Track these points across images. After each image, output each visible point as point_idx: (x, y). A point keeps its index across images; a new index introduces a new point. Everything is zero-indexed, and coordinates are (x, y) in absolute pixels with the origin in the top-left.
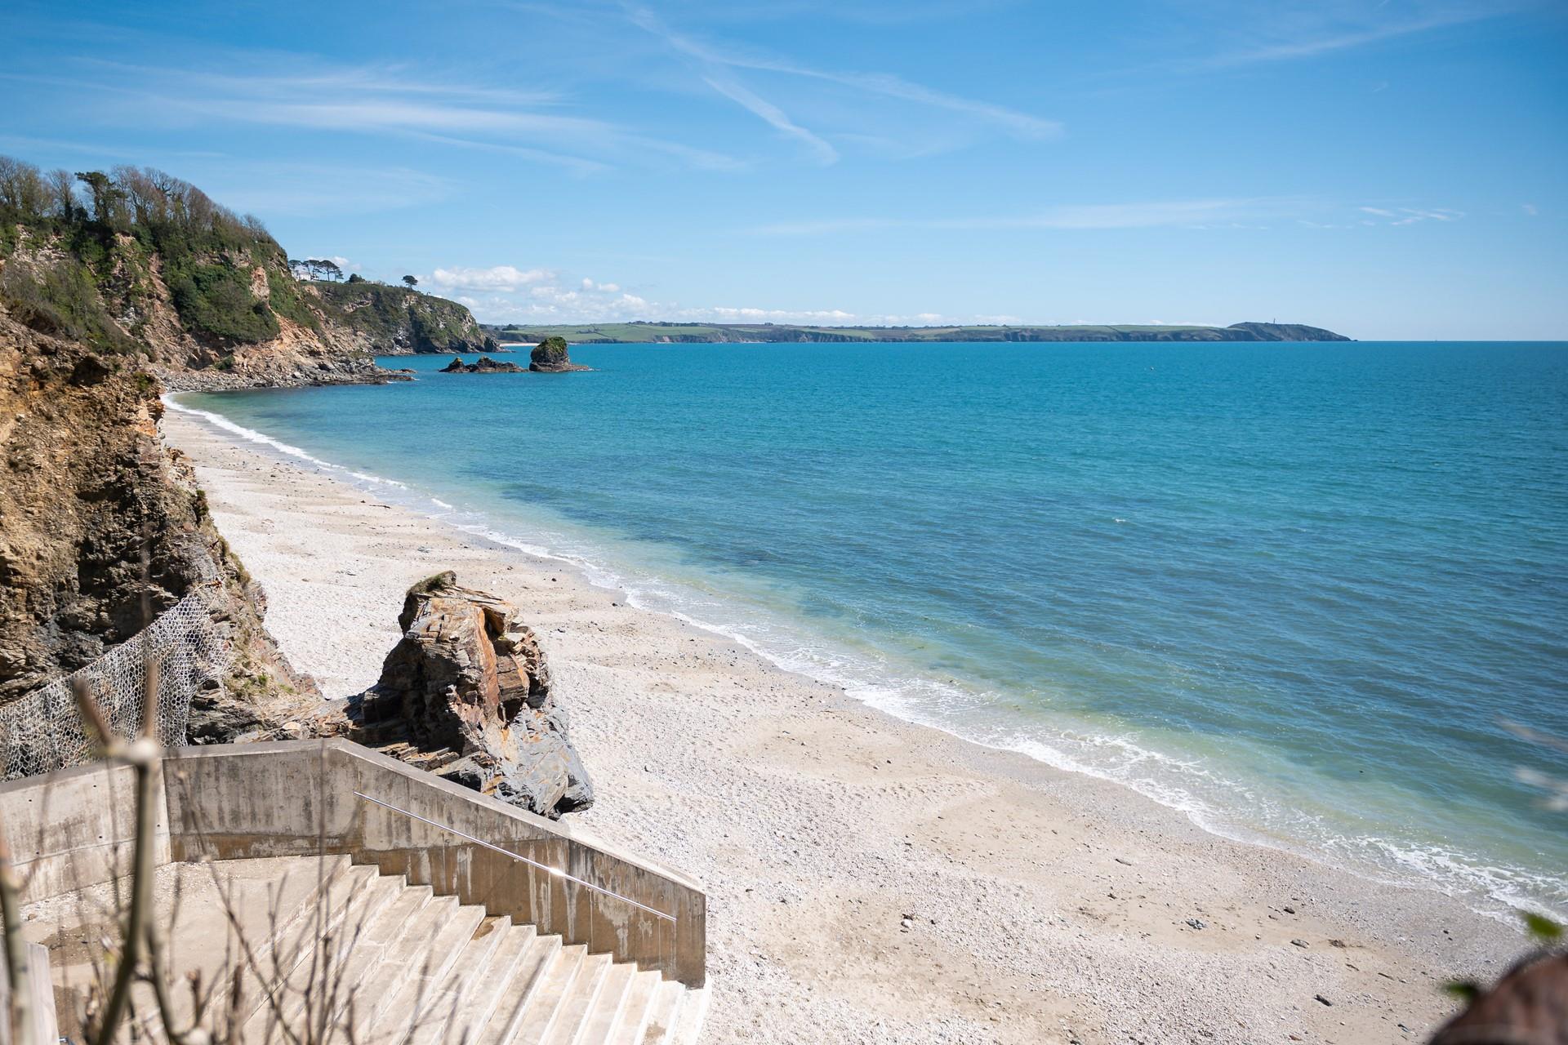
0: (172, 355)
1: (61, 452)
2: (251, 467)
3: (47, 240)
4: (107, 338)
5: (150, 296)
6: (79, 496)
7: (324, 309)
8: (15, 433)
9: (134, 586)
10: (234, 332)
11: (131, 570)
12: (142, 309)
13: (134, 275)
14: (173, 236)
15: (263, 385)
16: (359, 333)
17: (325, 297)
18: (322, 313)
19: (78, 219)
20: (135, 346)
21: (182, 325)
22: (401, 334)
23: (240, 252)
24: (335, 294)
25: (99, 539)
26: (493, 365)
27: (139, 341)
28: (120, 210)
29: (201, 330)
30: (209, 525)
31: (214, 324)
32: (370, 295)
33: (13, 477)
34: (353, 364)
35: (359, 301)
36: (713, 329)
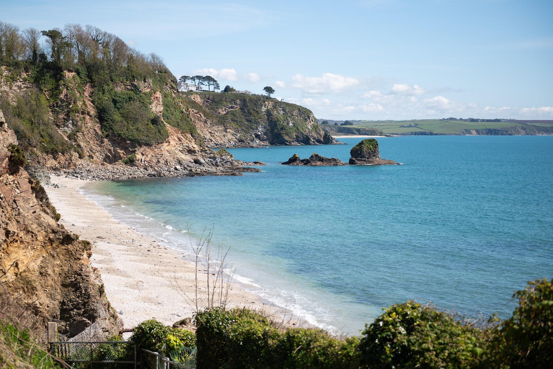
0: (94, 153)
1: (57, 269)
2: (137, 243)
3: (20, 75)
4: (53, 142)
5: (83, 113)
6: (62, 285)
7: (204, 113)
8: (42, 262)
9: (78, 318)
10: (137, 138)
11: (78, 313)
12: (77, 122)
13: (73, 99)
14: (101, 72)
15: (154, 175)
16: (228, 130)
17: (206, 103)
18: (202, 116)
19: (40, 61)
20: (71, 147)
21: (103, 133)
22: (260, 130)
23: (145, 81)
24: (213, 101)
25: (68, 301)
26: (321, 160)
27: (74, 143)
28: (69, 55)
29: (115, 136)
30: (104, 297)
31: (124, 132)
32: (238, 102)
33: (41, 278)
34: (218, 160)
35: (230, 106)
36: (513, 124)
